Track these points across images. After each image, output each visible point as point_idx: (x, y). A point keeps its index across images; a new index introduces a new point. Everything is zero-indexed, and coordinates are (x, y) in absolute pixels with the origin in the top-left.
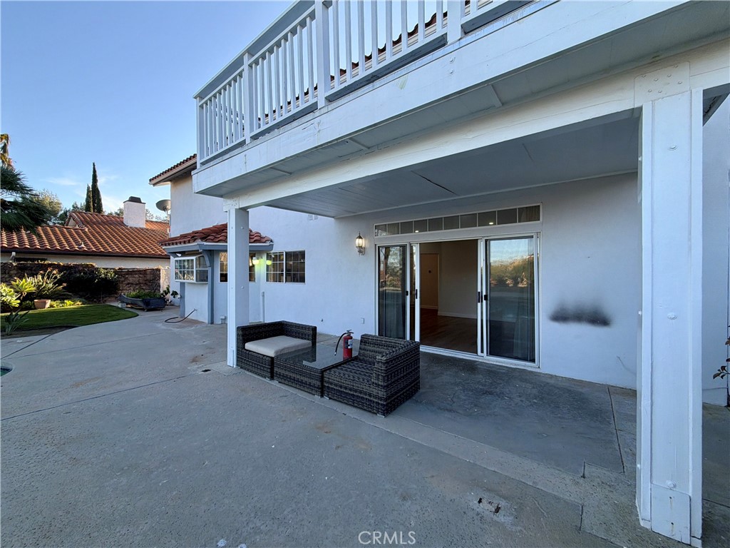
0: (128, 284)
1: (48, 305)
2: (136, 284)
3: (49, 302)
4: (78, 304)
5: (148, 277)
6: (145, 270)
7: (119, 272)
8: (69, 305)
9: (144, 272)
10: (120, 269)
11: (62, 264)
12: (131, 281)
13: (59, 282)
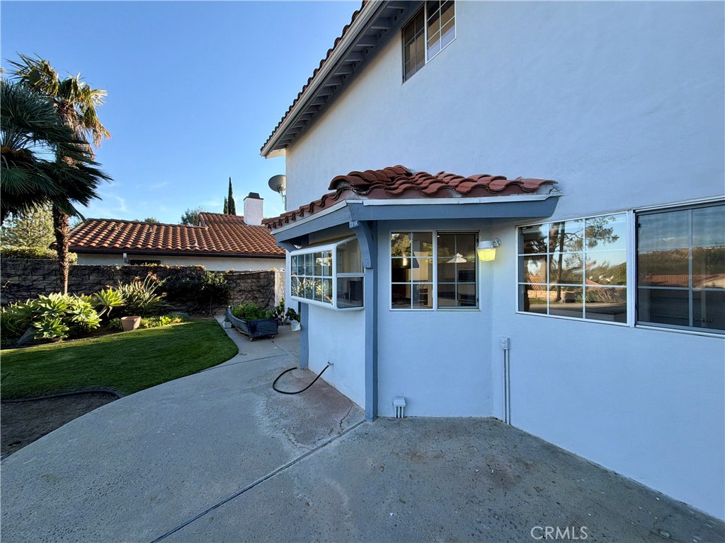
0: (240, 291)
1: (137, 325)
2: (249, 292)
3: (138, 321)
4: (178, 321)
5: (262, 282)
6: (259, 273)
7: (230, 276)
8: (165, 323)
9: (256, 276)
10: (231, 272)
11: (168, 267)
12: (242, 288)
13: (158, 292)
